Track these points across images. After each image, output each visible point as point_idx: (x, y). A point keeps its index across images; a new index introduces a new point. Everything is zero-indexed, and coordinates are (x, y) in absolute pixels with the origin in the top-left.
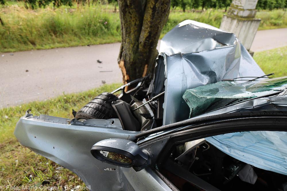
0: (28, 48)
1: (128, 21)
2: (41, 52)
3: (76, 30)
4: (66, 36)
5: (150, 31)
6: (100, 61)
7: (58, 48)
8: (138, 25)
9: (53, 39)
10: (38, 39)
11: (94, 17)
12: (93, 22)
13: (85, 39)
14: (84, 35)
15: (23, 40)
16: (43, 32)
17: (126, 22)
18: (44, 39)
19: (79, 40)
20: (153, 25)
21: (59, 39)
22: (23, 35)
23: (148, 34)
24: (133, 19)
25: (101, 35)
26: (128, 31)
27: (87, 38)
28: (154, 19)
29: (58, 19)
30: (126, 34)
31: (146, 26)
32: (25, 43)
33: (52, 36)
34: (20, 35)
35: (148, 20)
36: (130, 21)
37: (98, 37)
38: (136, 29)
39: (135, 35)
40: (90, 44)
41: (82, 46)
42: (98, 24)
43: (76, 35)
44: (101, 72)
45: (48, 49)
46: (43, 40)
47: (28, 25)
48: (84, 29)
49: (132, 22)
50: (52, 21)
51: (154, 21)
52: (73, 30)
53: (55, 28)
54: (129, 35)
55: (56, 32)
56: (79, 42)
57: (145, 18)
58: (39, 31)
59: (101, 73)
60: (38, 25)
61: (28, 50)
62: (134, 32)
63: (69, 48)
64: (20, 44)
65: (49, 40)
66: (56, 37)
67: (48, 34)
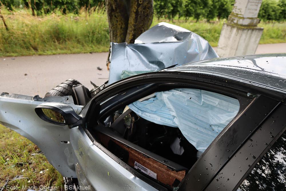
0: (30, 53)
1: (114, 24)
2: (42, 57)
3: (80, 37)
4: (70, 43)
5: (134, 33)
6: (101, 68)
7: (59, 54)
8: (124, 28)
9: (55, 46)
10: (41, 45)
11: (98, 25)
12: (97, 30)
13: (88, 46)
14: (88, 42)
15: (25, 45)
16: (47, 38)
17: (113, 25)
18: (47, 46)
19: (82, 47)
20: (137, 28)
21: (61, 46)
22: (26, 40)
23: (132, 37)
24: (119, 23)
25: (105, 43)
26: (115, 34)
27: (90, 45)
28: (137, 22)
29: (62, 26)
30: (113, 37)
31: (130, 29)
32: (28, 48)
33: (55, 42)
34: (23, 40)
35: (131, 24)
36: (116, 25)
37: (102, 45)
38: (122, 32)
39: (121, 38)
40: (92, 51)
41: (85, 53)
42: (103, 32)
43: (79, 42)
44: (99, 78)
45: (50, 55)
46: (45, 46)
47: (31, 31)
48: (88, 37)
49: (119, 25)
50: (55, 28)
51: (137, 24)
52: (76, 37)
53: (59, 34)
54: (116, 38)
55: (59, 39)
56: (81, 49)
57: (129, 22)
58: (42, 37)
59: (100, 80)
60: (41, 32)
61: (29, 55)
62: (120, 35)
63: (71, 55)
64: (22, 49)
65: (51, 46)
66: (59, 43)
67: (51, 40)
